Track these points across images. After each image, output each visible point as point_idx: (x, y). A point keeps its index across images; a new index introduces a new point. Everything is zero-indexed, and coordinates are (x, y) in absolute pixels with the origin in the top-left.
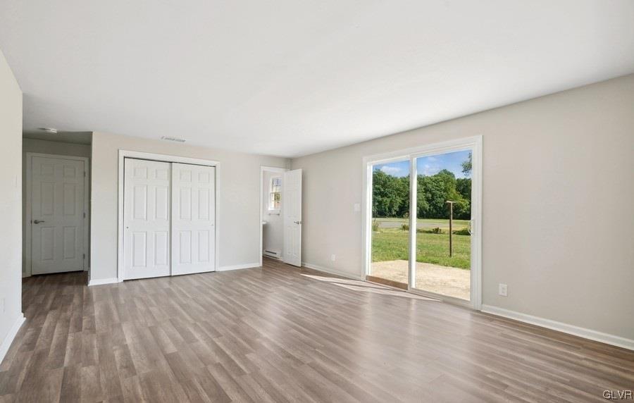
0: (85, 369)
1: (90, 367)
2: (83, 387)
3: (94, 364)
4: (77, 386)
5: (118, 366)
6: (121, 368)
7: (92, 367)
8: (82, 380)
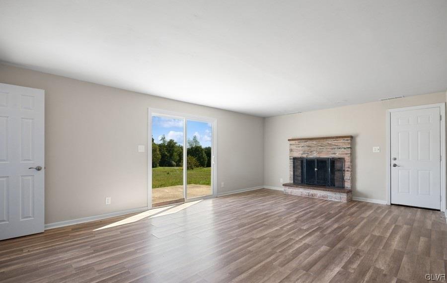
0: (383, 268)
1: (379, 267)
2: (388, 259)
3: (375, 267)
4: (391, 261)
5: (362, 258)
6: (362, 256)
7: (377, 266)
8: (387, 262)
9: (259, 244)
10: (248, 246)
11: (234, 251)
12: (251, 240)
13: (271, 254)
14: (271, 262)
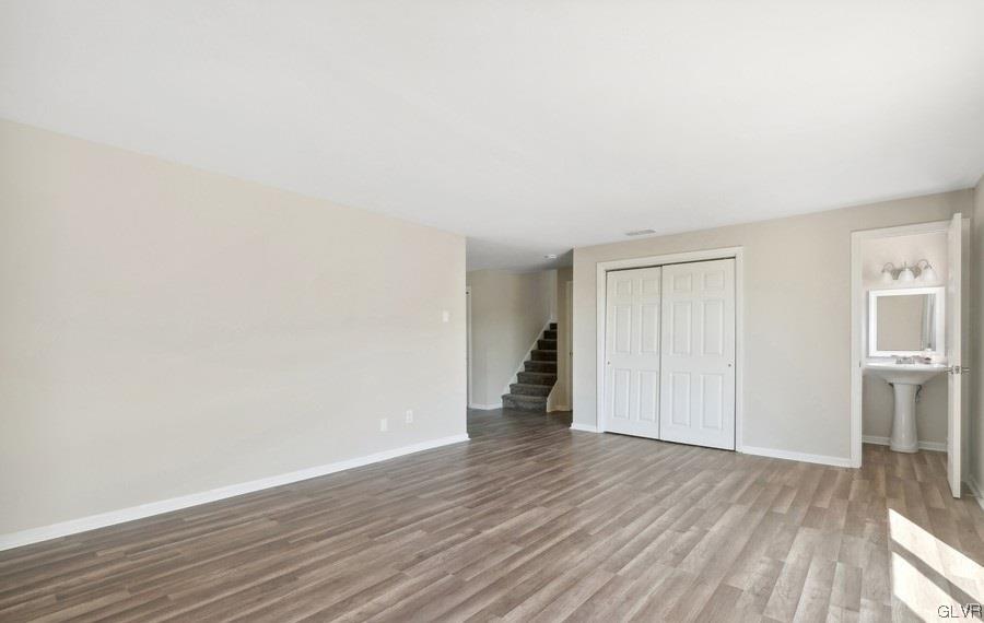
9: (532, 498)
10: (548, 495)
11: (567, 490)
12: (547, 503)
13: (514, 487)
14: (516, 479)
